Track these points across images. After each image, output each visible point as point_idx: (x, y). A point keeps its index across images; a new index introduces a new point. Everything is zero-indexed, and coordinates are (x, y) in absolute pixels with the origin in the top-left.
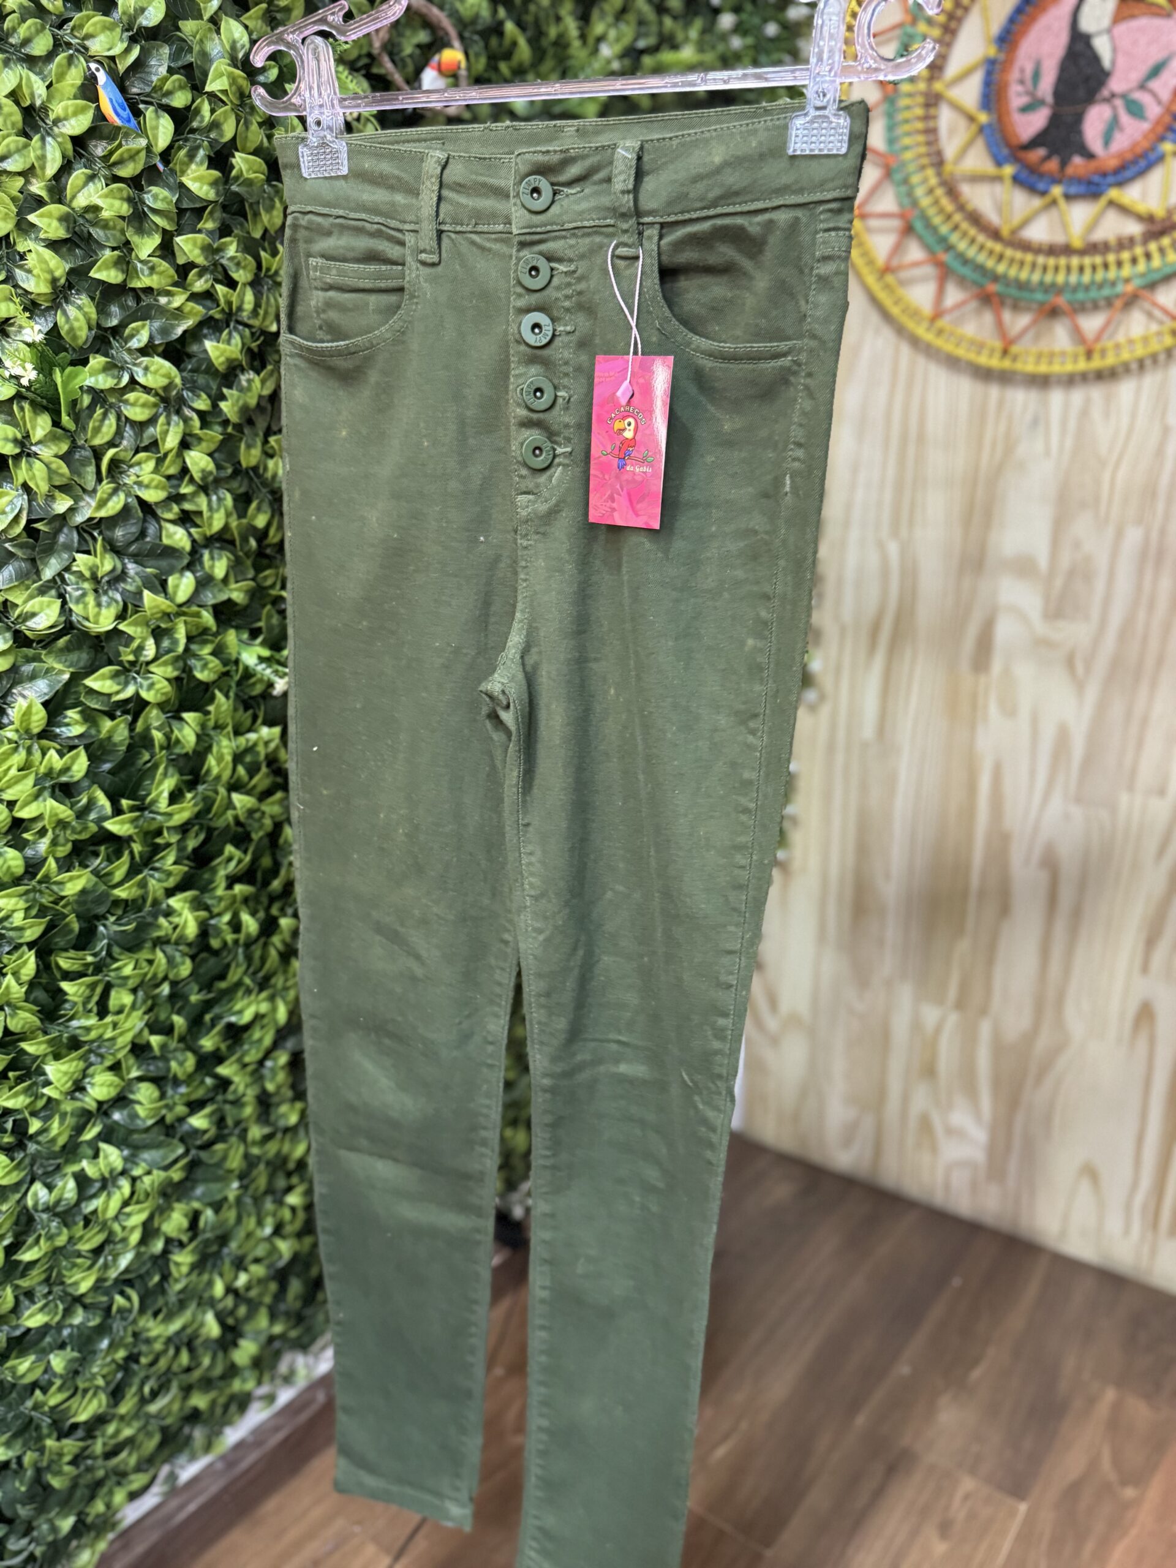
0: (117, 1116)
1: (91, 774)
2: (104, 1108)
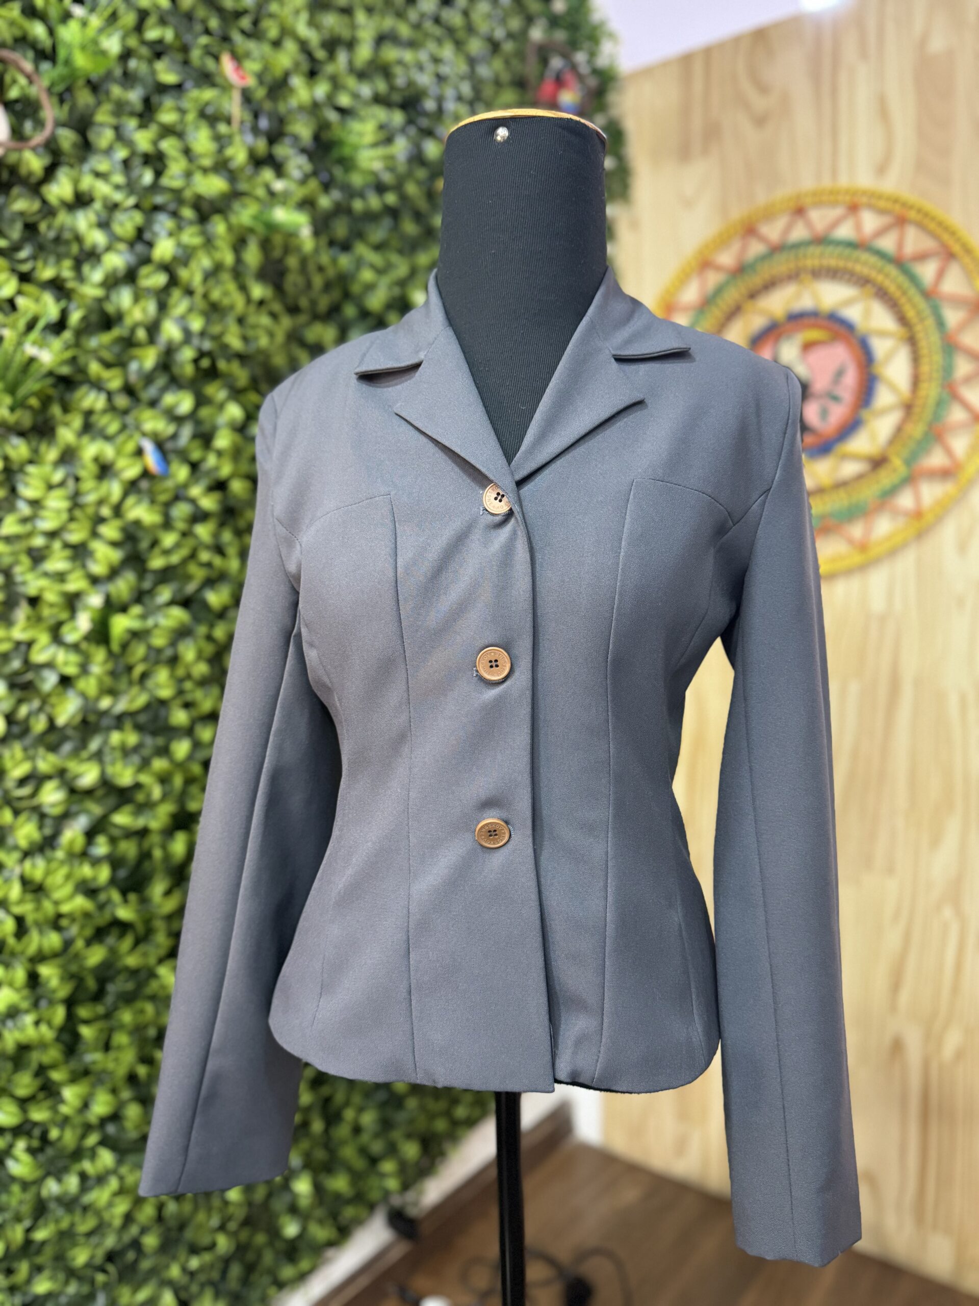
0: (111, 1129)
1: (113, 881)
2: (104, 1121)
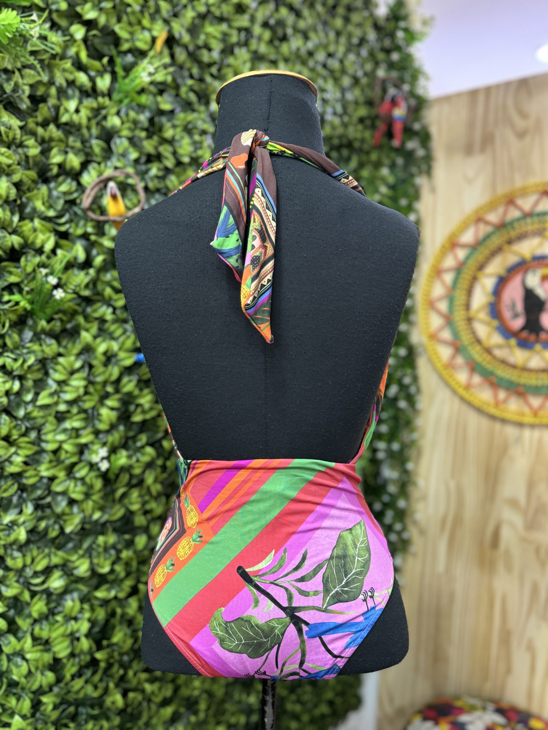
1: (88, 633)
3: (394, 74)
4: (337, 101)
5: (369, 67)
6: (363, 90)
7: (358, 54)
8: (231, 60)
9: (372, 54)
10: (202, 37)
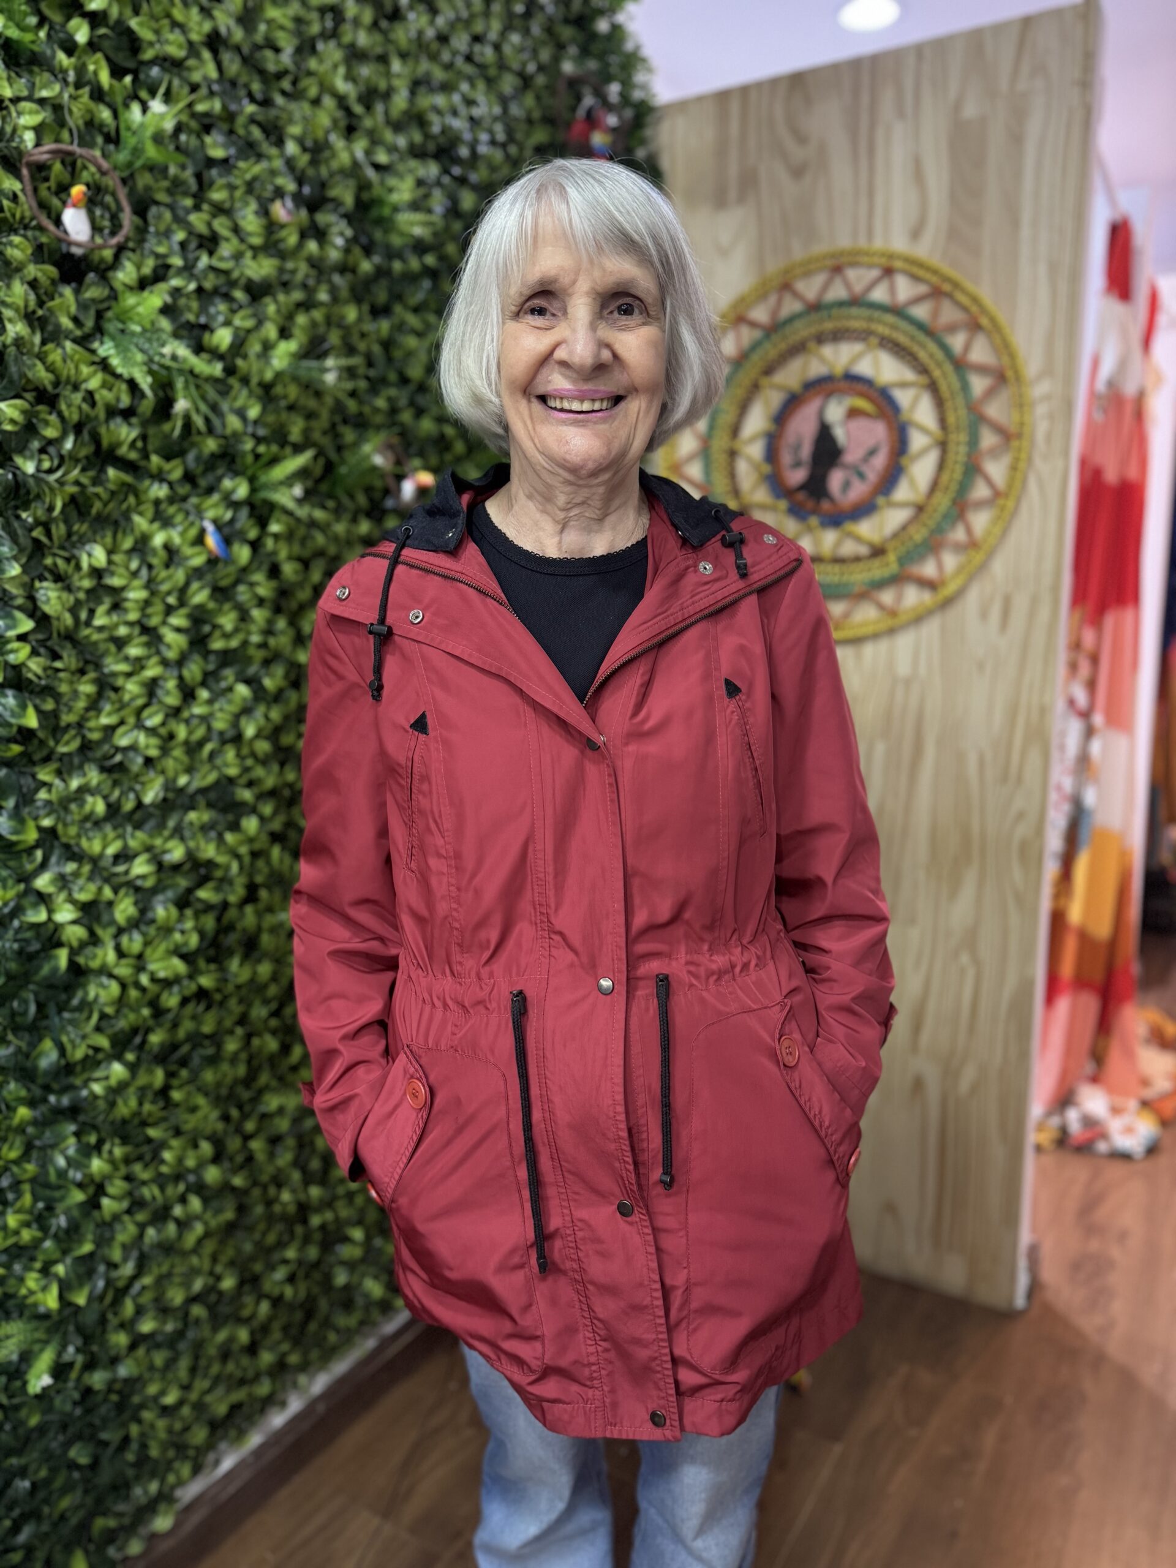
3: (592, 65)
4: (496, 119)
5: (545, 55)
6: (538, 98)
7: (526, 32)
8: (313, 64)
9: (549, 30)
10: (262, 28)
